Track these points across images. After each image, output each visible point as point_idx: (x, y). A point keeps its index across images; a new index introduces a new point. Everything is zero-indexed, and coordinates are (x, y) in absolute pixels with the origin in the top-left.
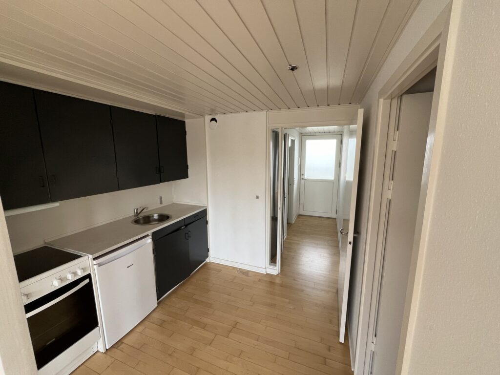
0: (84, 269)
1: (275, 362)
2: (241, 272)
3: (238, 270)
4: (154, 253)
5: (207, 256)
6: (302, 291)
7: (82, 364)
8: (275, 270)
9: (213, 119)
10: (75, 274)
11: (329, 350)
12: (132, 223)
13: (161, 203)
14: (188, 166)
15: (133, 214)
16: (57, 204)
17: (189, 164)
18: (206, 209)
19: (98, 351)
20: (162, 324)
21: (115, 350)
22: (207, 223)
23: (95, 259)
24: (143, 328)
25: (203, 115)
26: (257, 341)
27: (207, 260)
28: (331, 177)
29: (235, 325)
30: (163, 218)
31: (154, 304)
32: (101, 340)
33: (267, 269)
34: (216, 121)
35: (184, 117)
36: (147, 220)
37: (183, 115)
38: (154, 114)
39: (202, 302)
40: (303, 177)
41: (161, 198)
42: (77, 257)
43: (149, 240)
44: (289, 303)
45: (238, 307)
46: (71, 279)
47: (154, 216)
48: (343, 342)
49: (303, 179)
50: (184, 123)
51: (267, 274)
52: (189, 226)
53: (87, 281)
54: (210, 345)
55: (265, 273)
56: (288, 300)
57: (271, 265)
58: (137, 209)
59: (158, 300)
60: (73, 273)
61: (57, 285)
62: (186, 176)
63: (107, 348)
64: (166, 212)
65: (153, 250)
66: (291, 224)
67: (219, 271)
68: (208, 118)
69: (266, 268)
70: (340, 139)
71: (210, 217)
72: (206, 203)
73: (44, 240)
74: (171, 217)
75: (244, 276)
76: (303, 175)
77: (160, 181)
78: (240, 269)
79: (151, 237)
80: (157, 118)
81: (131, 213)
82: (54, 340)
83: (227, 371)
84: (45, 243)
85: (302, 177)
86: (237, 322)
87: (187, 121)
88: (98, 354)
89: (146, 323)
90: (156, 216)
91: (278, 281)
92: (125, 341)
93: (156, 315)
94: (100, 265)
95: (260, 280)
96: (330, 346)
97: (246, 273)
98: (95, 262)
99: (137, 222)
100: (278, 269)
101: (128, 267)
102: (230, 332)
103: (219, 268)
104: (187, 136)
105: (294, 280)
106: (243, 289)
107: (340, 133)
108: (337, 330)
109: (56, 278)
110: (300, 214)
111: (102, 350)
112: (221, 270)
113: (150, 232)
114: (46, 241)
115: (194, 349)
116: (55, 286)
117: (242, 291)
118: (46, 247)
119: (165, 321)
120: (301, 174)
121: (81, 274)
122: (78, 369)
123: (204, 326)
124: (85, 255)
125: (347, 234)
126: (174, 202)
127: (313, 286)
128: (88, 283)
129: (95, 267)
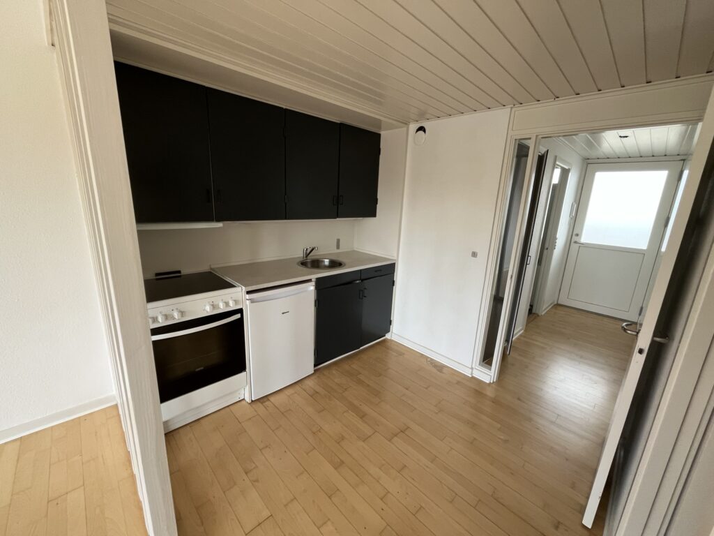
0: (236, 302)
1: (451, 502)
2: (432, 363)
3: (429, 360)
4: (315, 306)
5: (388, 331)
6: (530, 420)
7: (228, 406)
8: (487, 375)
9: (422, 129)
10: (227, 304)
11: (557, 528)
12: (298, 264)
13: (338, 247)
14: (377, 200)
15: (302, 255)
16: (220, 225)
17: (379, 196)
18: (394, 264)
19: (244, 399)
20: (314, 395)
21: (259, 404)
22: (393, 285)
23: (248, 293)
24: (293, 392)
25: (406, 124)
26: (432, 462)
27: (388, 336)
28: (643, 244)
29: (404, 430)
30: (335, 264)
31: (311, 370)
32: (247, 389)
33: (474, 370)
34: (425, 131)
35: (380, 128)
36: (316, 264)
37: (378, 123)
38: (339, 122)
39: (368, 385)
40: (577, 240)
41: (338, 241)
42: (232, 286)
43: (311, 287)
44: (499, 430)
45: (415, 409)
46: (222, 308)
47: (324, 262)
48: (590, 527)
49: (575, 242)
50: (379, 135)
51: (473, 378)
52: (365, 281)
53: (238, 316)
54: (364, 441)
55: (470, 376)
56: (499, 426)
57: (482, 366)
58: (307, 249)
59: (315, 366)
60: (226, 303)
61: (208, 311)
62: (372, 213)
63: (253, 399)
64: (340, 259)
65: (315, 301)
66: (538, 316)
67: (401, 354)
68: (413, 127)
69: (472, 368)
70: (680, 169)
71: (399, 276)
72: (395, 255)
73: (210, 265)
74: (345, 265)
75: (434, 370)
76: (577, 235)
77: (337, 215)
78: (432, 359)
79: (313, 283)
80: (342, 127)
81: (300, 254)
82: (202, 368)
83: (378, 481)
84: (211, 269)
85: (575, 238)
86: (409, 428)
87: (383, 133)
88: (243, 402)
89: (297, 388)
90: (327, 262)
91: (490, 393)
92: (272, 399)
93: (310, 383)
94: (252, 301)
95: (458, 383)
96: (559, 522)
97: (440, 368)
98: (248, 297)
99: (303, 264)
100: (492, 375)
101: (283, 313)
102: (396, 435)
103: (402, 351)
104: (381, 156)
105: (519, 399)
106: (429, 387)
107: (679, 158)
108: (584, 504)
109: (209, 302)
110: (560, 302)
111: (248, 400)
112: (404, 354)
113: (314, 277)
114: (212, 267)
115: (343, 438)
116: (207, 312)
117: (426, 388)
118: (211, 272)
119: (317, 393)
120: (574, 233)
121: (232, 307)
122: (223, 410)
123: (363, 416)
124: (239, 286)
125: (638, 333)
126: (356, 249)
127: (554, 419)
128: (238, 319)
129: (248, 302)
